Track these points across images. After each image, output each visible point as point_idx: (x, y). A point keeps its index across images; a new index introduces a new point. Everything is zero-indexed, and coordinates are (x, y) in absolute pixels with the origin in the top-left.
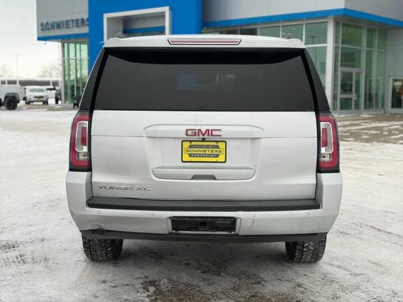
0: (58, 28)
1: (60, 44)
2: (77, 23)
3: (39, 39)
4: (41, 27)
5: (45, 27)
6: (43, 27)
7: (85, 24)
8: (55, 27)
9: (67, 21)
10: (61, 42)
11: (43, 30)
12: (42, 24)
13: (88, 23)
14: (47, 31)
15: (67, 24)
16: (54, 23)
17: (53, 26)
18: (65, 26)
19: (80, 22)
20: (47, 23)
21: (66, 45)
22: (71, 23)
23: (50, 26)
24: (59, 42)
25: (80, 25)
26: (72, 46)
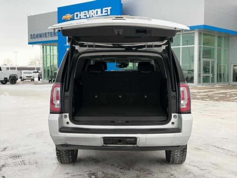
0: (40, 37)
1: (41, 46)
2: (51, 34)
3: (29, 43)
4: (30, 37)
5: (33, 37)
6: (32, 36)
7: (56, 34)
8: (39, 36)
9: (45, 33)
10: (42, 45)
11: (31, 38)
12: (31, 35)
13: (57, 34)
14: (34, 39)
15: (45, 35)
16: (38, 34)
17: (37, 36)
18: (44, 36)
19: (53, 34)
20: (34, 34)
21: (45, 47)
22: (47, 34)
23: (36, 36)
24: (41, 45)
25: (53, 35)
26: (48, 47)
